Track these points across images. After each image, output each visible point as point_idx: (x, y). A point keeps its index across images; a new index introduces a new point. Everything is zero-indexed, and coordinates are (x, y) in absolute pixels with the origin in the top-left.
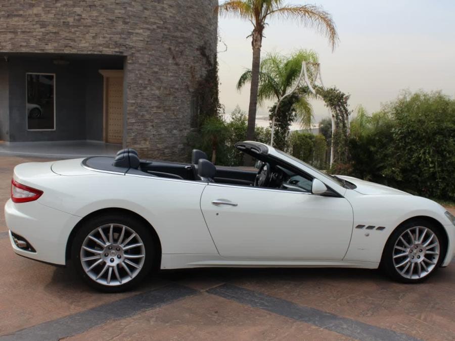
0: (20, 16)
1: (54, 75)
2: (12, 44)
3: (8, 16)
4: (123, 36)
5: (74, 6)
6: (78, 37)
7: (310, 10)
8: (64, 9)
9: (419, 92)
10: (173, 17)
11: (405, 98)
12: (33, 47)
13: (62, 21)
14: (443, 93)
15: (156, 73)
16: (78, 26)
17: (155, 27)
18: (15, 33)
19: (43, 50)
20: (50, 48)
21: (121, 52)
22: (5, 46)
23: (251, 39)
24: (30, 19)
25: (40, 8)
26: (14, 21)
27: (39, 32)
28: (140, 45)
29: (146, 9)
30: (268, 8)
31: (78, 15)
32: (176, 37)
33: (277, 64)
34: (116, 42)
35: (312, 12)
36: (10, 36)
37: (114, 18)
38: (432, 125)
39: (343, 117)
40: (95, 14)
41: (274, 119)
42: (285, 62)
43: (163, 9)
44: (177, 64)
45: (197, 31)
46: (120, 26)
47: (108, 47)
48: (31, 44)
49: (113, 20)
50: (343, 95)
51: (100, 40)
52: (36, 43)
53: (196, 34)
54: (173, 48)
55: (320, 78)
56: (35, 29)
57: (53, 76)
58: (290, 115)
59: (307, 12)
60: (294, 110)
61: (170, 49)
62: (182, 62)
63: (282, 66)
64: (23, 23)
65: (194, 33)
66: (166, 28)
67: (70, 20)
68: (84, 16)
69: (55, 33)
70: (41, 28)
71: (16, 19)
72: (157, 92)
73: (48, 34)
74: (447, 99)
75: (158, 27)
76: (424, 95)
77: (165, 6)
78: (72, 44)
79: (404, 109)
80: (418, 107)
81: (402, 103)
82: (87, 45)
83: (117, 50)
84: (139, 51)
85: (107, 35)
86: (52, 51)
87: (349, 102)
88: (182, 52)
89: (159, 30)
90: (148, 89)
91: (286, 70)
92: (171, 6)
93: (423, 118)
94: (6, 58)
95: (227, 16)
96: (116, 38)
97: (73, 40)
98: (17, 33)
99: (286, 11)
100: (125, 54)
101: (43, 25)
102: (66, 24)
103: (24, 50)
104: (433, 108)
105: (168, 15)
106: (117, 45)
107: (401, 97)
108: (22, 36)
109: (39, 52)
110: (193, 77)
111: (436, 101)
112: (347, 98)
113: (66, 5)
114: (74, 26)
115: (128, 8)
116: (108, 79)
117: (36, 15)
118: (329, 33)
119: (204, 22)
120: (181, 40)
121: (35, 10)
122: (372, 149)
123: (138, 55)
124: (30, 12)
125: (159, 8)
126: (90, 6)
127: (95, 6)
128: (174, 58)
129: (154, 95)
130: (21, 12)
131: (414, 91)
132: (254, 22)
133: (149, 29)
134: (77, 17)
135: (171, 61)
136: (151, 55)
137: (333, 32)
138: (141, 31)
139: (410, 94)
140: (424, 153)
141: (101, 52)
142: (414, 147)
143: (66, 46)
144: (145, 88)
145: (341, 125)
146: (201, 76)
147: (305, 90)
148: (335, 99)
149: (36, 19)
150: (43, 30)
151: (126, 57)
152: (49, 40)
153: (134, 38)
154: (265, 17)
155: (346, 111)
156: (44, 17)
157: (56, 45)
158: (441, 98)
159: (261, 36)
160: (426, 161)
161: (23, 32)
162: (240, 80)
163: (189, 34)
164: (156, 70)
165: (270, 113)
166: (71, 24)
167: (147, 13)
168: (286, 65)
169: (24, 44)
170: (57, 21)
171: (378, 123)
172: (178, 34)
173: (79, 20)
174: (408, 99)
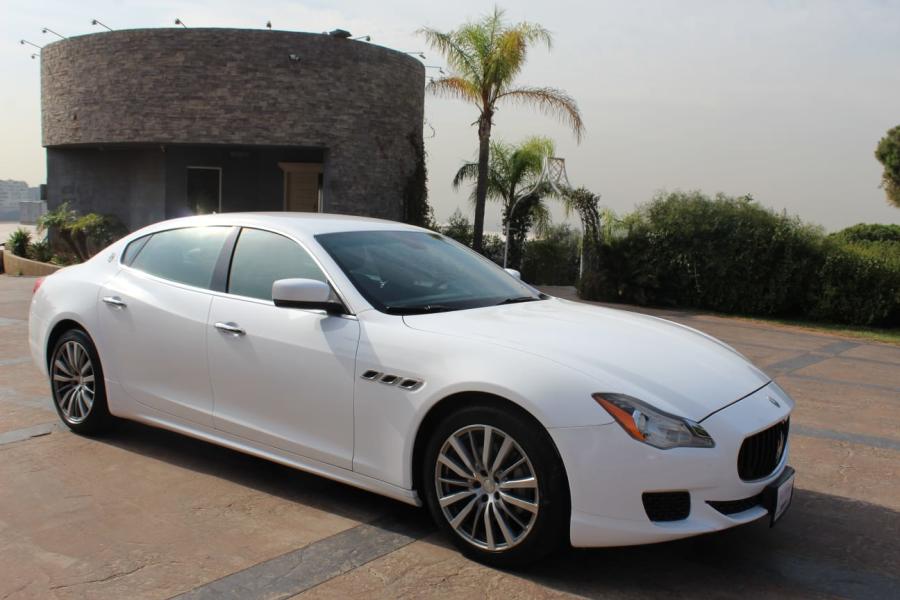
0: (200, 98)
1: (220, 169)
2: (188, 133)
3: (184, 98)
4: (327, 124)
5: (268, 88)
6: (273, 125)
7: (550, 94)
8: (256, 91)
9: (676, 193)
10: (381, 99)
11: (661, 198)
12: (215, 136)
13: (253, 105)
14: (702, 194)
15: (362, 167)
16: (272, 112)
17: (361, 112)
18: (193, 119)
19: (228, 141)
20: (237, 138)
21: (323, 144)
22: (179, 135)
23: (477, 127)
24: (213, 103)
25: (225, 90)
26: (190, 105)
27: (224, 118)
28: (346, 134)
29: (351, 90)
30: (497, 90)
31: (273, 98)
32: (383, 123)
33: (502, 155)
34: (317, 131)
35: (553, 98)
36: (185, 123)
37: (315, 102)
38: (689, 229)
39: (593, 220)
40: (293, 97)
41: (508, 223)
42: (513, 152)
43: (370, 90)
44: (385, 157)
45: (406, 115)
46: (323, 112)
47: (308, 137)
48: (213, 133)
49: (313, 105)
50: (592, 196)
51: (299, 129)
52: (220, 133)
53: (406, 118)
54: (381, 137)
55: (566, 176)
56: (219, 114)
57: (218, 171)
58: (527, 219)
59: (547, 97)
60: (532, 213)
61: (377, 138)
62: (390, 154)
63: (508, 157)
64: (202, 108)
65: (403, 117)
66: (374, 113)
67: (263, 104)
68: (280, 100)
69: (245, 120)
70: (226, 113)
71: (193, 102)
72: (363, 192)
73: (235, 121)
74: (706, 199)
75: (365, 112)
76: (683, 196)
77: (373, 86)
78: (265, 133)
79: (660, 212)
80: (675, 209)
81: (658, 204)
82: (283, 135)
83: (319, 140)
84: (343, 142)
85: (307, 123)
86: (240, 142)
87: (599, 203)
88: (391, 142)
89: (365, 116)
90: (353, 188)
91: (514, 162)
92: (379, 86)
93: (681, 220)
94: (162, 147)
95: (444, 96)
96: (318, 126)
97: (267, 129)
98: (195, 119)
99: (521, 96)
100: (328, 146)
101: (229, 110)
102: (258, 109)
103: (203, 140)
104: (691, 209)
105: (375, 96)
106: (318, 134)
107: (657, 198)
108: (201, 123)
109: (223, 142)
110: (402, 172)
111: (696, 203)
112: (597, 200)
113: (258, 87)
114: (267, 112)
115: (332, 90)
116: (289, 174)
117: (221, 98)
118: (574, 123)
119: (414, 103)
120: (389, 127)
121: (219, 92)
122: (626, 255)
123: (343, 146)
124: (213, 94)
125: (366, 88)
126: (288, 88)
127: (293, 87)
128: (382, 149)
129: (360, 195)
130: (201, 94)
131: (670, 192)
132: (482, 106)
133: (354, 115)
134: (271, 101)
135: (378, 153)
136: (357, 146)
137: (578, 122)
138: (345, 118)
139: (666, 194)
140: (682, 259)
141: (300, 143)
142: (672, 252)
143: (257, 136)
144: (350, 187)
145: (591, 229)
146: (411, 171)
147: (545, 189)
148: (585, 202)
149: (220, 103)
150: (228, 116)
151: (328, 149)
152: (237, 129)
153: (338, 127)
154: (493, 101)
155: (597, 214)
156: (231, 101)
157: (244, 134)
158: (700, 198)
159: (490, 123)
160: (684, 267)
161: (203, 118)
162: (457, 176)
163: (397, 120)
164: (362, 164)
165: (504, 217)
166: (264, 109)
167: (352, 95)
168: (515, 156)
169: (204, 133)
170: (246, 105)
171: (631, 228)
172: (386, 120)
173: (274, 105)
174: (664, 200)
